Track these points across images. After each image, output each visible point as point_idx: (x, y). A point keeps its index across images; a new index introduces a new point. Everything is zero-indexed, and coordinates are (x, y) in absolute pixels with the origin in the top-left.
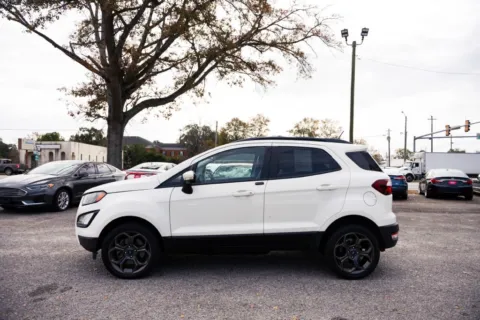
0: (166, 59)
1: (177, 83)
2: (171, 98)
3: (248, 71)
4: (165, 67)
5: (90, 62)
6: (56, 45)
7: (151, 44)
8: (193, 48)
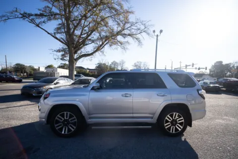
0: (90, 39)
1: (94, 48)
2: (92, 54)
3: (120, 44)
4: (90, 42)
5: (62, 40)
6: (49, 33)
7: (84, 34)
8: (100, 36)
